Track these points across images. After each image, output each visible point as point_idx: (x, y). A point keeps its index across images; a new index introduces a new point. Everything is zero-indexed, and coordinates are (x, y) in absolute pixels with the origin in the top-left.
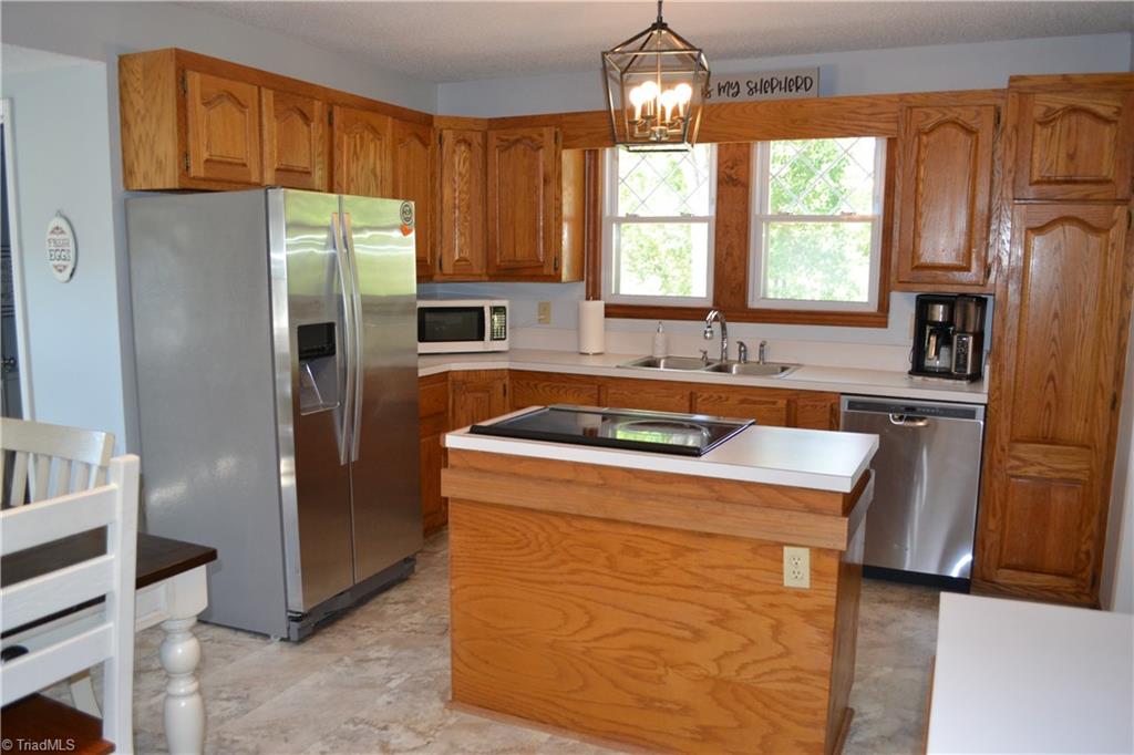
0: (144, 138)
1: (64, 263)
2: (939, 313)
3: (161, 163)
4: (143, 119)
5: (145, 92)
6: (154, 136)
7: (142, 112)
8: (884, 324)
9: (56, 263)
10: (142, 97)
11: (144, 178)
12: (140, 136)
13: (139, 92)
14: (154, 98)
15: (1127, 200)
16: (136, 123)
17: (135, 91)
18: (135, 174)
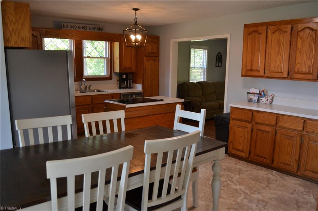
0: (15, 30)
2: (124, 76)
3: (23, 38)
4: (14, 24)
6: (20, 30)
7: (14, 21)
8: (111, 80)
10: (13, 16)
11: (15, 43)
12: (13, 29)
13: (12, 14)
14: (20, 17)
15: (158, 56)
16: (11, 25)
17: (10, 14)
18: (10, 41)
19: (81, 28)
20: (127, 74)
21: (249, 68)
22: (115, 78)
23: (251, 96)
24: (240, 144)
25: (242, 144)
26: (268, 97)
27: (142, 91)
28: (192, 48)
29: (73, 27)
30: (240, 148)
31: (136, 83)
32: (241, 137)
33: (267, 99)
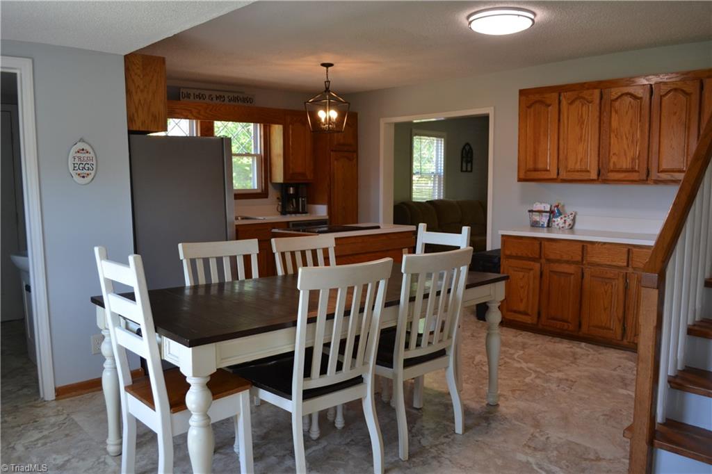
0: (142, 102)
1: (87, 172)
2: (291, 191)
3: (156, 117)
4: (142, 91)
5: (144, 76)
6: (150, 102)
7: (142, 87)
8: (267, 197)
9: (79, 172)
10: (141, 79)
11: (142, 125)
12: (140, 101)
13: (139, 76)
14: (151, 81)
15: (355, 151)
16: (136, 92)
17: (136, 74)
18: (135, 121)
19: (215, 99)
20: (296, 187)
21: (531, 165)
22: (273, 194)
23: (537, 217)
24: (522, 300)
25: (525, 301)
26: (565, 217)
27: (327, 217)
28: (416, 135)
29: (199, 96)
30: (522, 307)
31: (315, 202)
32: (522, 287)
33: (565, 220)
